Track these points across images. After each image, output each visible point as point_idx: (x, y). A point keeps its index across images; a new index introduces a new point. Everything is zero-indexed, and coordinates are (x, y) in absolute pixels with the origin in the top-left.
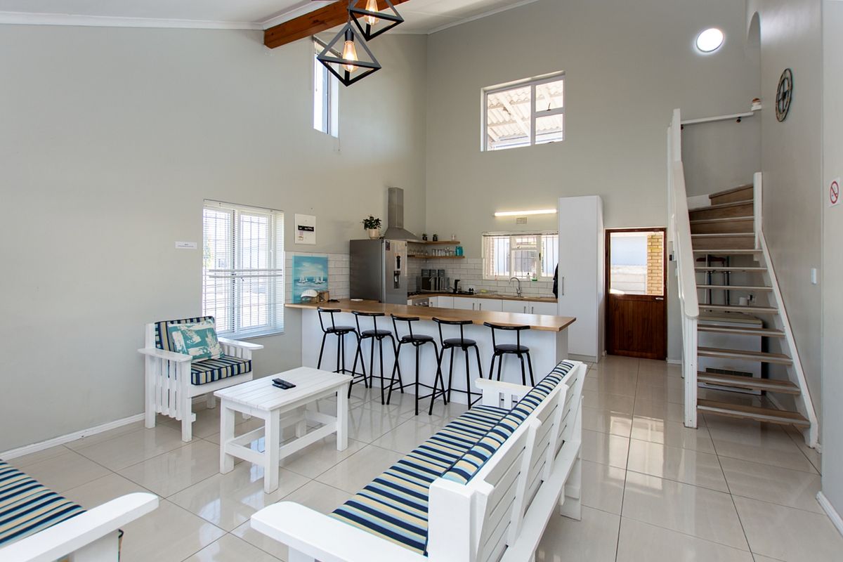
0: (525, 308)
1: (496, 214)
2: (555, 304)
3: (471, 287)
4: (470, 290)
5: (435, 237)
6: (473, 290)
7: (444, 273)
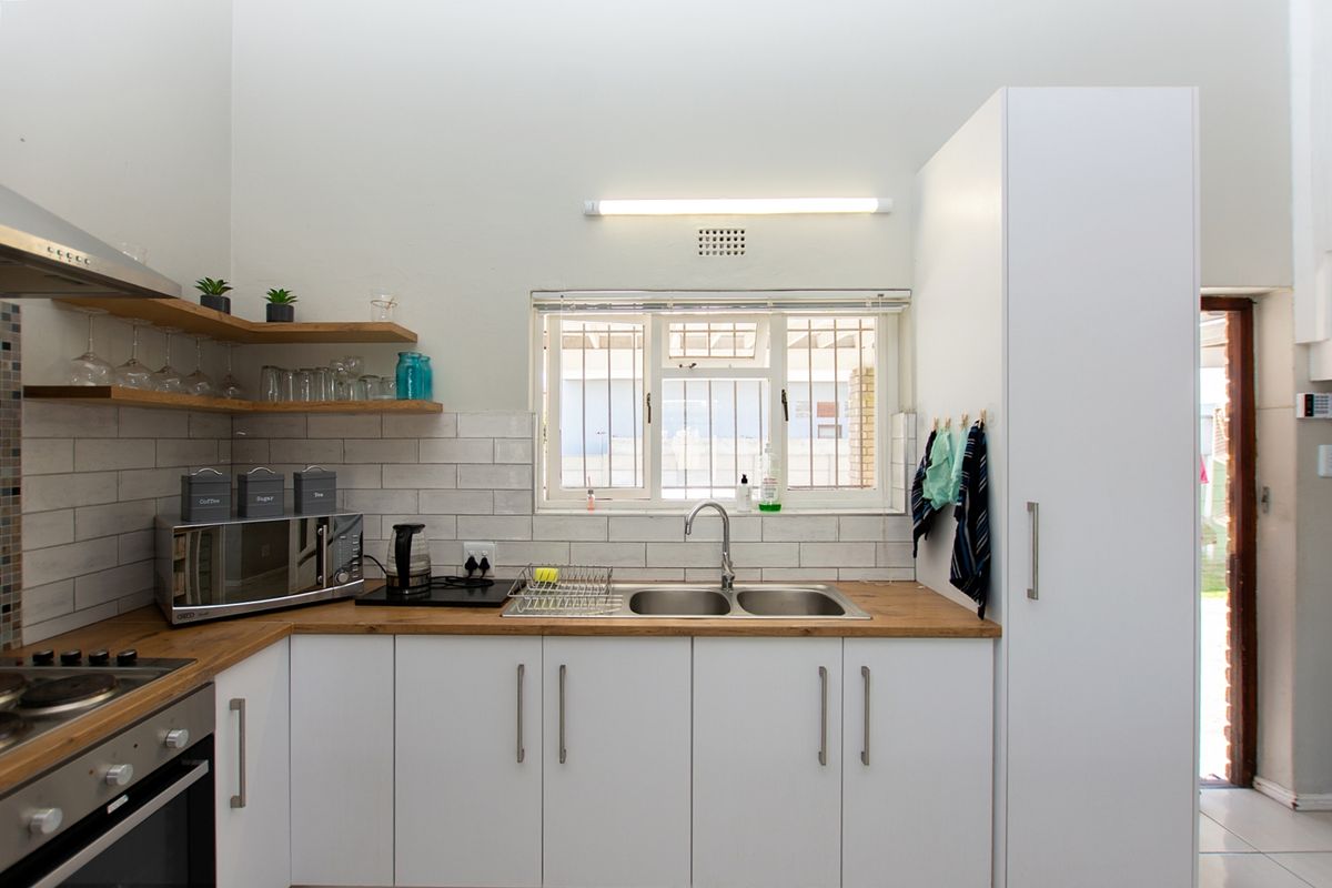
0: (822, 671)
1: (606, 207)
2: (984, 647)
3: (477, 549)
4: (471, 564)
5: (280, 306)
6: (485, 565)
7: (331, 493)
